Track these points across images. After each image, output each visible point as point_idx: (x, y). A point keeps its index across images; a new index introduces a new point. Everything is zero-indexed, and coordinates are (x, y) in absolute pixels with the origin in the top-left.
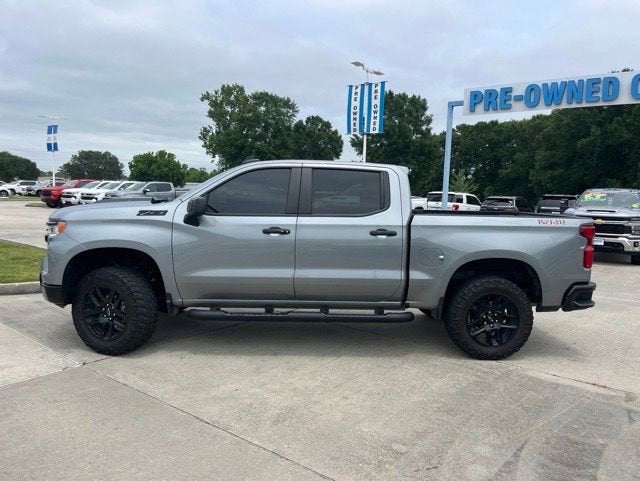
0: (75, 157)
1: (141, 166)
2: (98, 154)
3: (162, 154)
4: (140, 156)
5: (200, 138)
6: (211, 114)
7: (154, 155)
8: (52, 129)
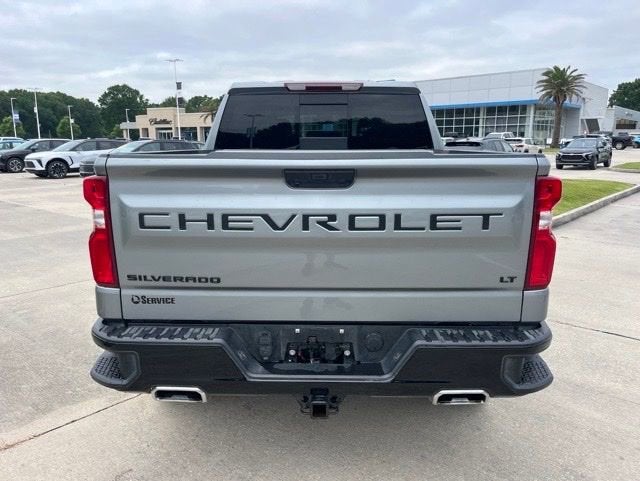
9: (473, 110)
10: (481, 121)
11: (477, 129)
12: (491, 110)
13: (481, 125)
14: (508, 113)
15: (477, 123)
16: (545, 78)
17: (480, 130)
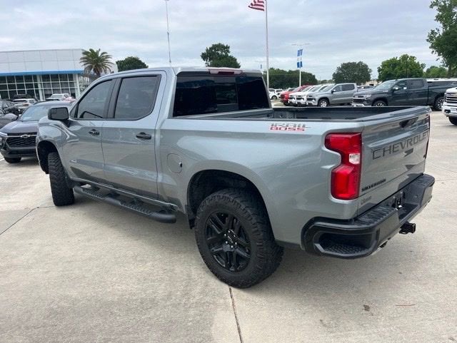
0: (339, 69)
1: (386, 69)
2: (354, 64)
3: (405, 57)
4: (388, 62)
5: (427, 40)
6: (439, 18)
7: (398, 59)
8: (300, 53)
9: (29, 77)
10: (39, 85)
11: (37, 91)
12: (46, 77)
13: (40, 88)
14: (61, 80)
15: (36, 86)
16: (85, 56)
17: (40, 92)
